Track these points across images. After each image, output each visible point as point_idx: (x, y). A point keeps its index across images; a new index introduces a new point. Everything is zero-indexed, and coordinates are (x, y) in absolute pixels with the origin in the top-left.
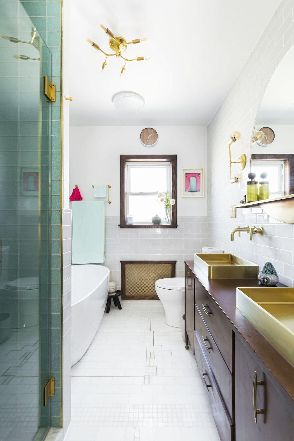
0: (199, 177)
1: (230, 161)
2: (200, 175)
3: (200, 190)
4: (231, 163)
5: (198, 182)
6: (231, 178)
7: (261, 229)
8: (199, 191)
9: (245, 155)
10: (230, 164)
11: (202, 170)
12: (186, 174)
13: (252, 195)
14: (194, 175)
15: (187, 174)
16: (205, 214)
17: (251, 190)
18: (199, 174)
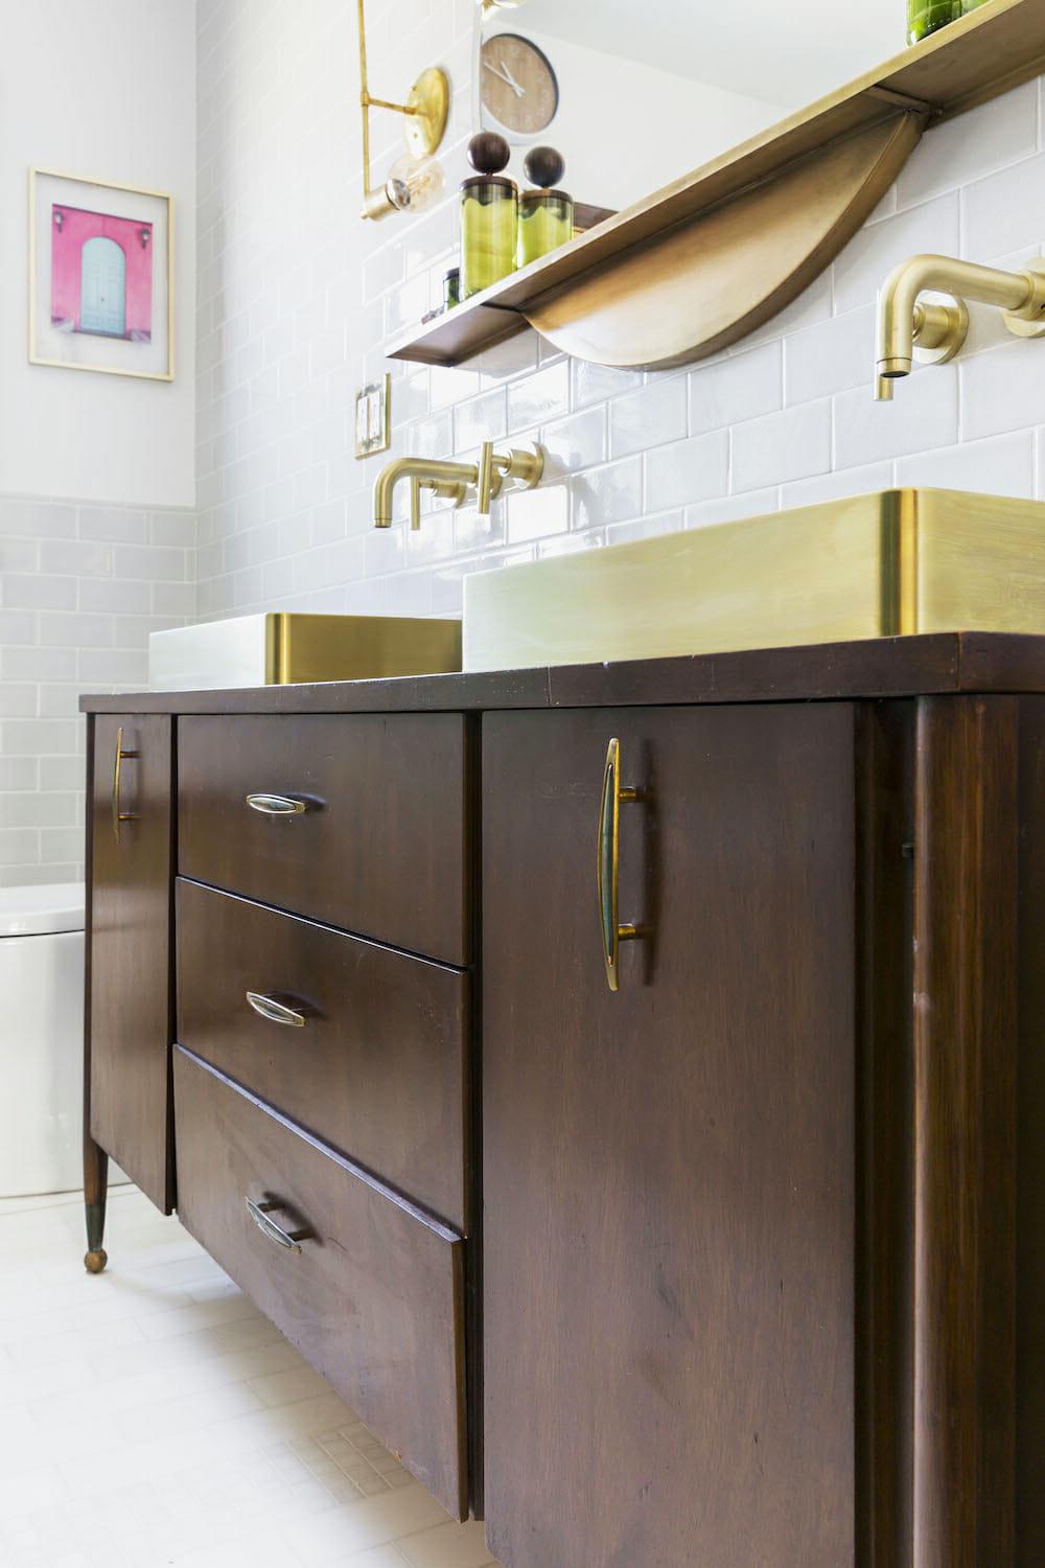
0: (144, 244)
1: (365, 90)
2: (149, 233)
3: (148, 334)
4: (367, 102)
5: (136, 276)
6: (367, 192)
7: (534, 452)
8: (141, 339)
9: (443, 75)
10: (365, 105)
11: (161, 207)
12: (59, 210)
13: (489, 256)
14: (110, 226)
15: (63, 215)
16: (183, 494)
17: (484, 229)
18: (144, 229)
